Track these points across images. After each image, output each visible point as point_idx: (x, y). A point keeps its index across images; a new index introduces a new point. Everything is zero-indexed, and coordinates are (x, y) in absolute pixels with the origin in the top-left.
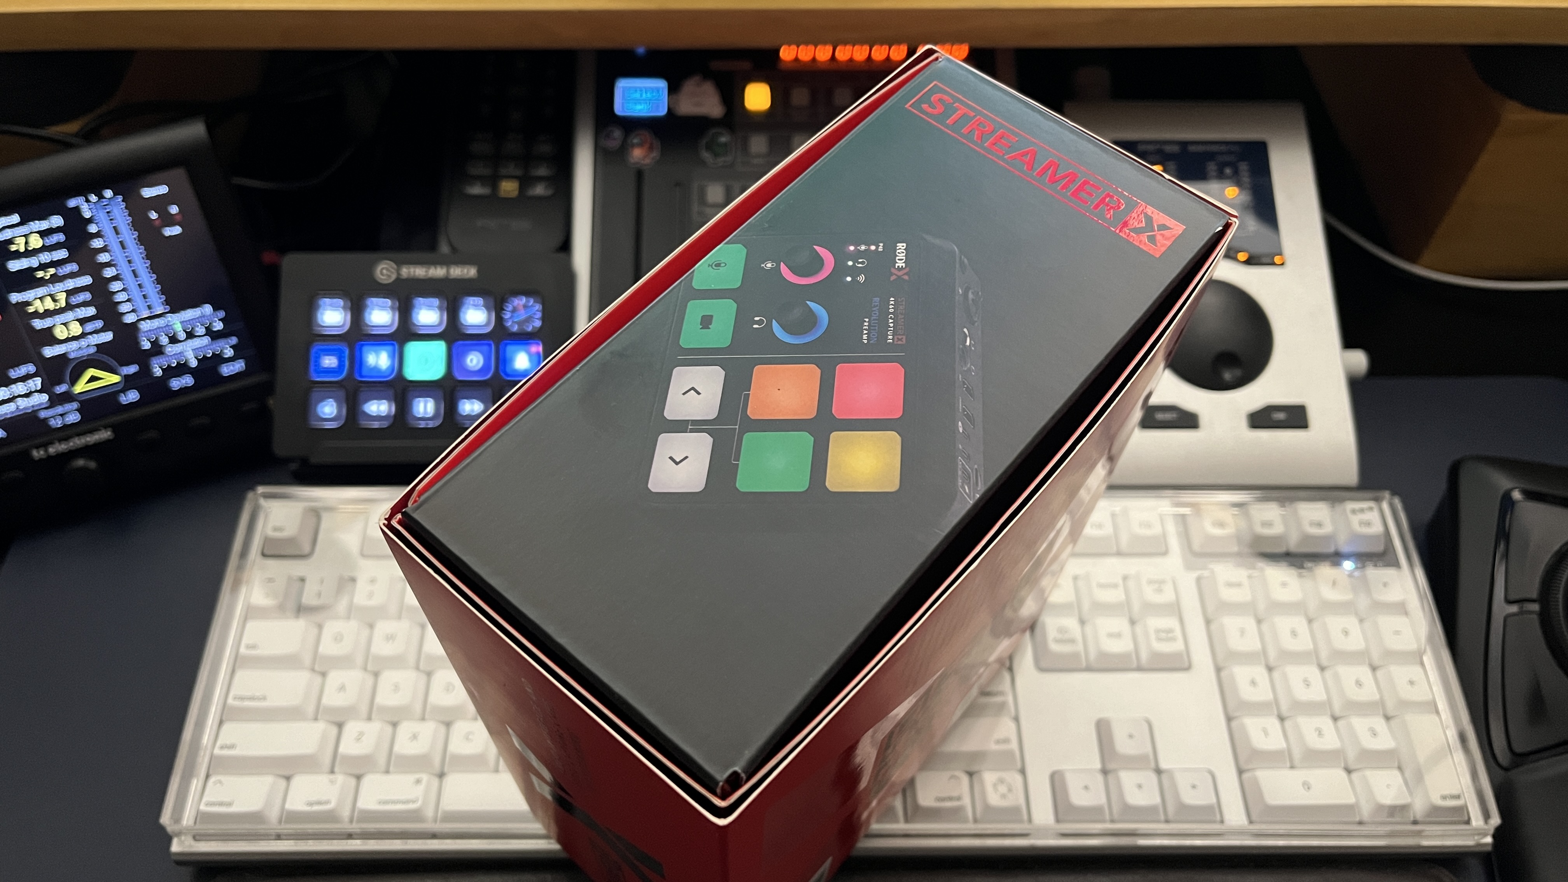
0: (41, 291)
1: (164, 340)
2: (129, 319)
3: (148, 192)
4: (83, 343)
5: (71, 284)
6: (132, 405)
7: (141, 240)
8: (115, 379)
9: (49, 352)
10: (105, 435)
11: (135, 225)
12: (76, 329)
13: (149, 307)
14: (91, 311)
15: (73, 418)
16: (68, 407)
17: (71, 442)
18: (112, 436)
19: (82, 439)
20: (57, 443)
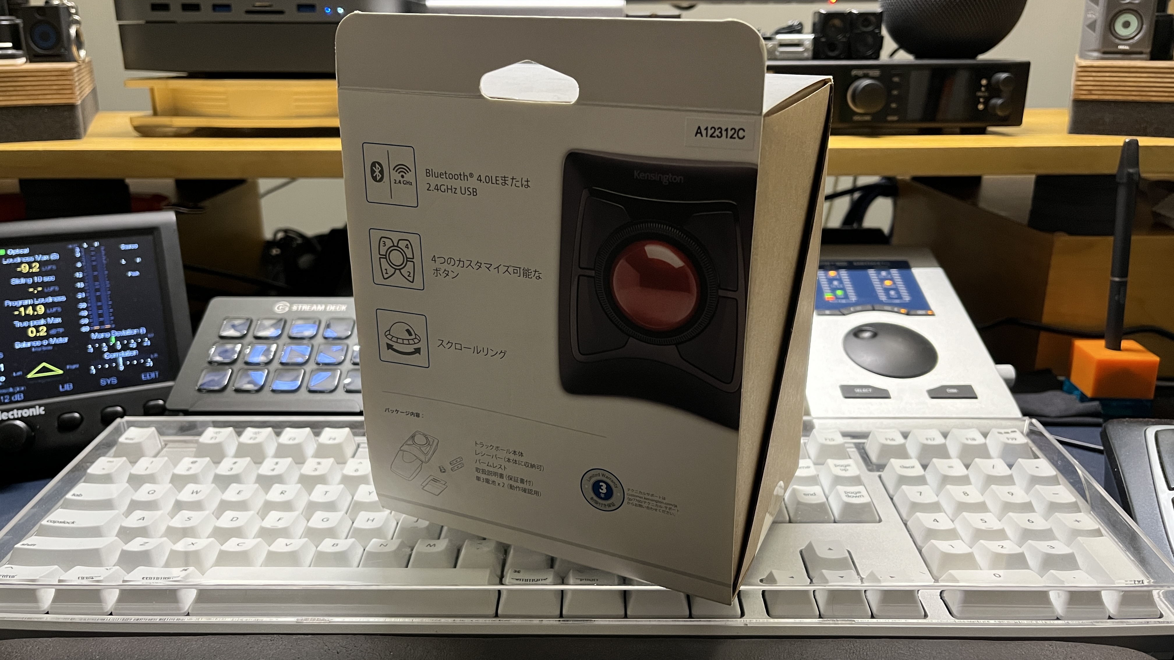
0: (26, 302)
1: (105, 349)
2: (86, 329)
3: (123, 247)
4: (45, 342)
5: (50, 300)
7: (109, 278)
8: (61, 372)
9: (18, 345)
10: (40, 411)
11: (107, 267)
12: (43, 331)
13: (102, 323)
15: (18, 397)
16: (18, 389)
17: (11, 413)
18: (43, 413)
19: (20, 412)
20: (1, 413)
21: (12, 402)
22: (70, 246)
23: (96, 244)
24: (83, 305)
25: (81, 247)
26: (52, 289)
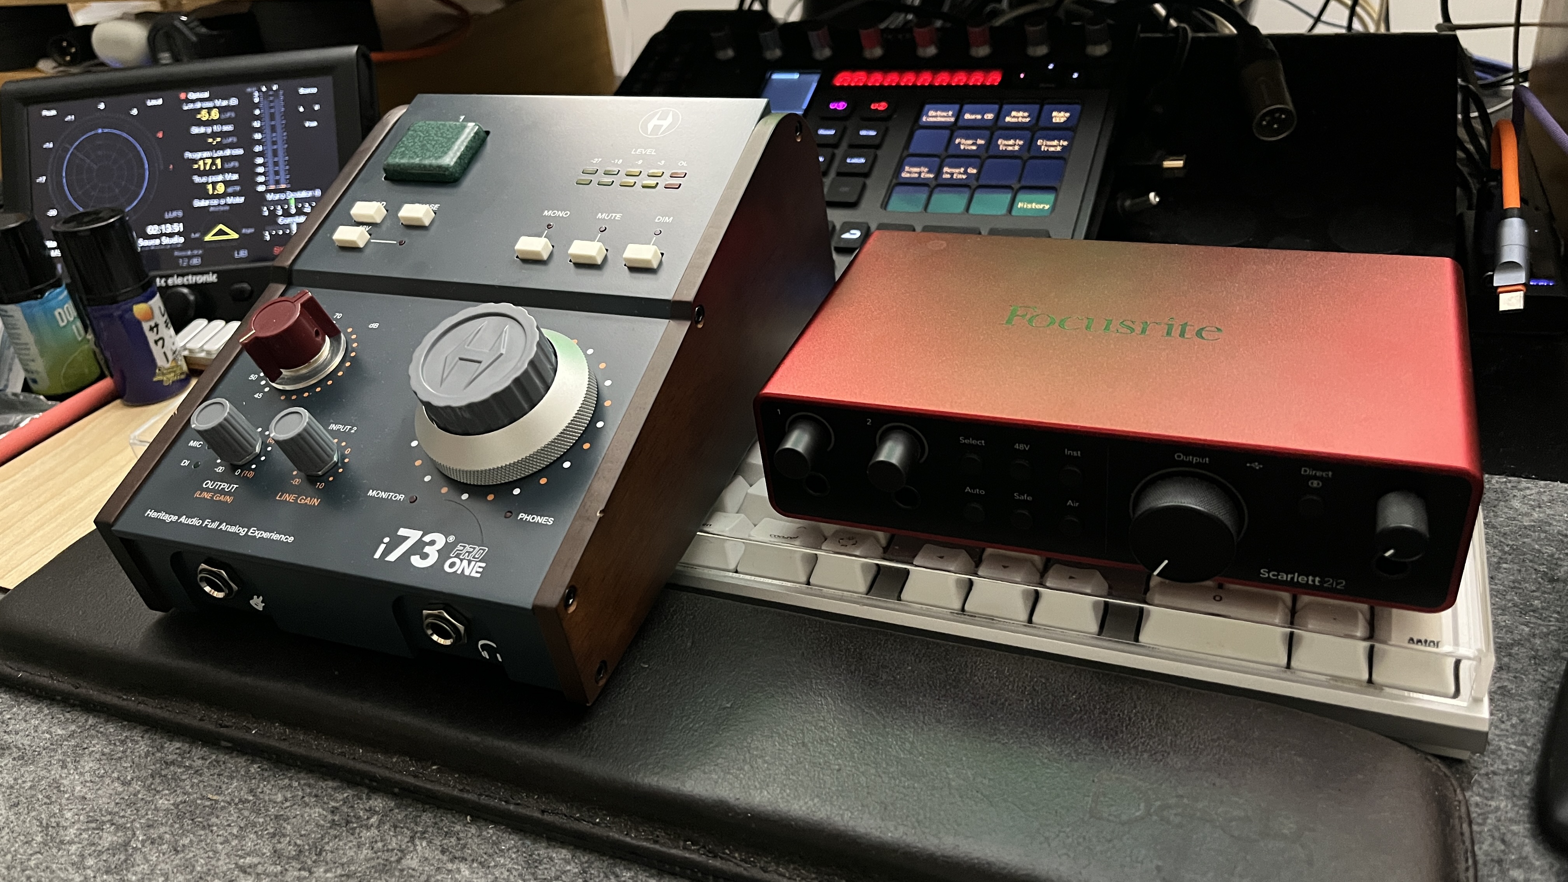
0: (206, 154)
1: (280, 212)
2: (261, 188)
3: (302, 91)
4: (222, 202)
5: (228, 152)
6: (241, 260)
7: (286, 128)
8: (236, 236)
9: (197, 203)
10: (212, 278)
11: (285, 115)
12: (221, 189)
13: (277, 182)
14: (235, 177)
15: (196, 261)
16: (195, 252)
17: (185, 278)
18: (216, 280)
19: (194, 278)
20: (175, 277)
21: (189, 266)
22: (249, 90)
23: (275, 87)
24: (259, 160)
25: (260, 91)
26: (230, 140)
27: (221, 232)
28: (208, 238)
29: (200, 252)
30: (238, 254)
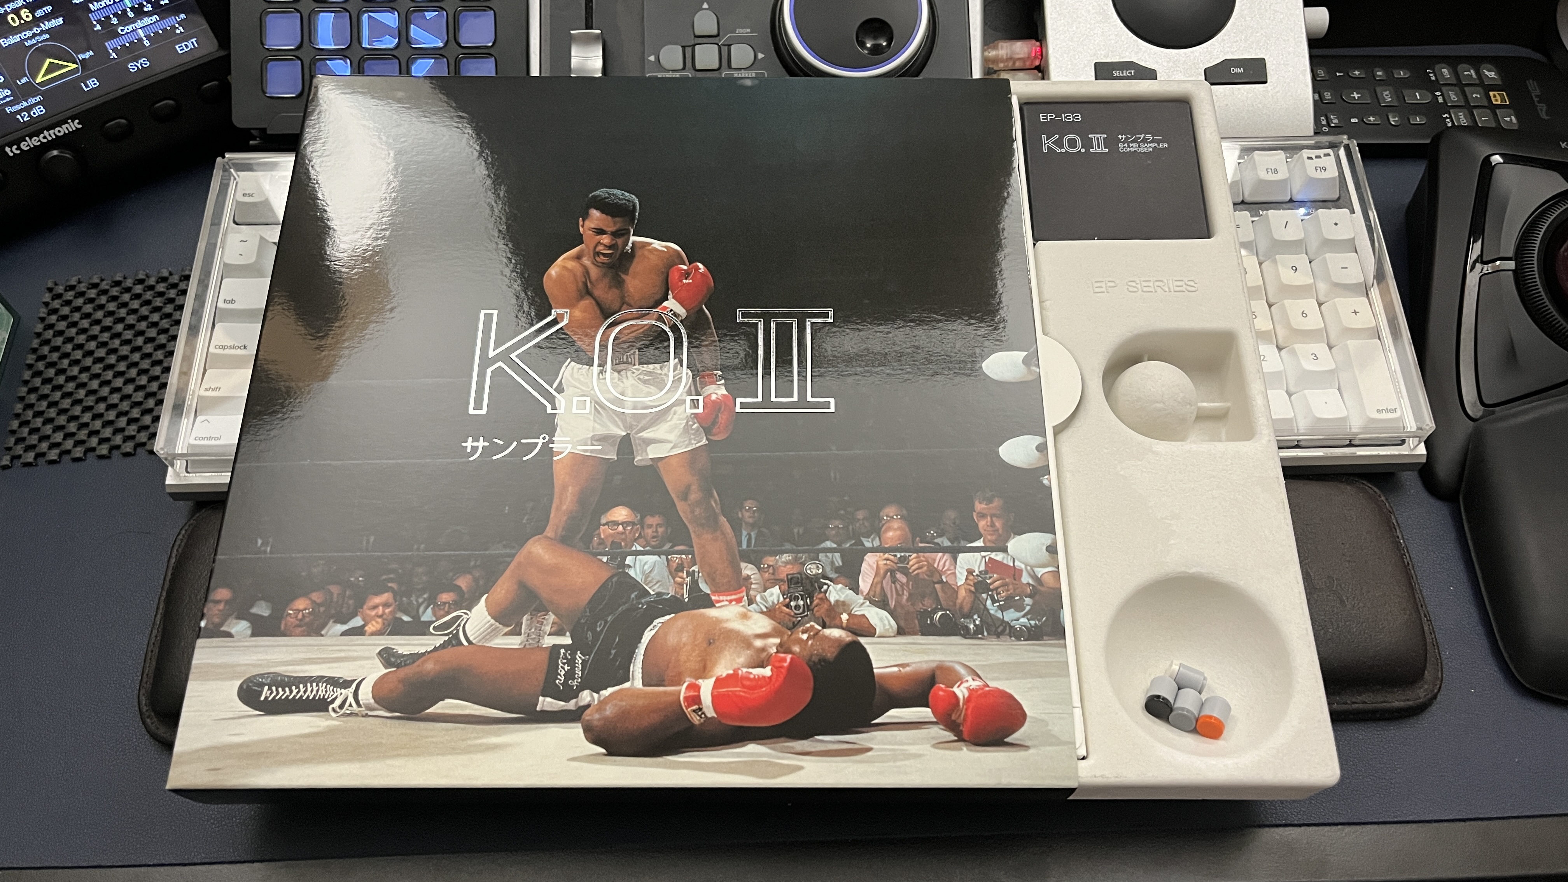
4: (36, 30)
6: (94, 92)
8: (74, 66)
9: (6, 42)
10: (74, 125)
12: (26, 16)
15: (39, 111)
16: (32, 101)
17: (42, 136)
18: (80, 126)
19: (51, 132)
20: (27, 138)
21: (33, 121)
27: (52, 68)
28: (39, 79)
29: (38, 99)
30: (87, 86)
